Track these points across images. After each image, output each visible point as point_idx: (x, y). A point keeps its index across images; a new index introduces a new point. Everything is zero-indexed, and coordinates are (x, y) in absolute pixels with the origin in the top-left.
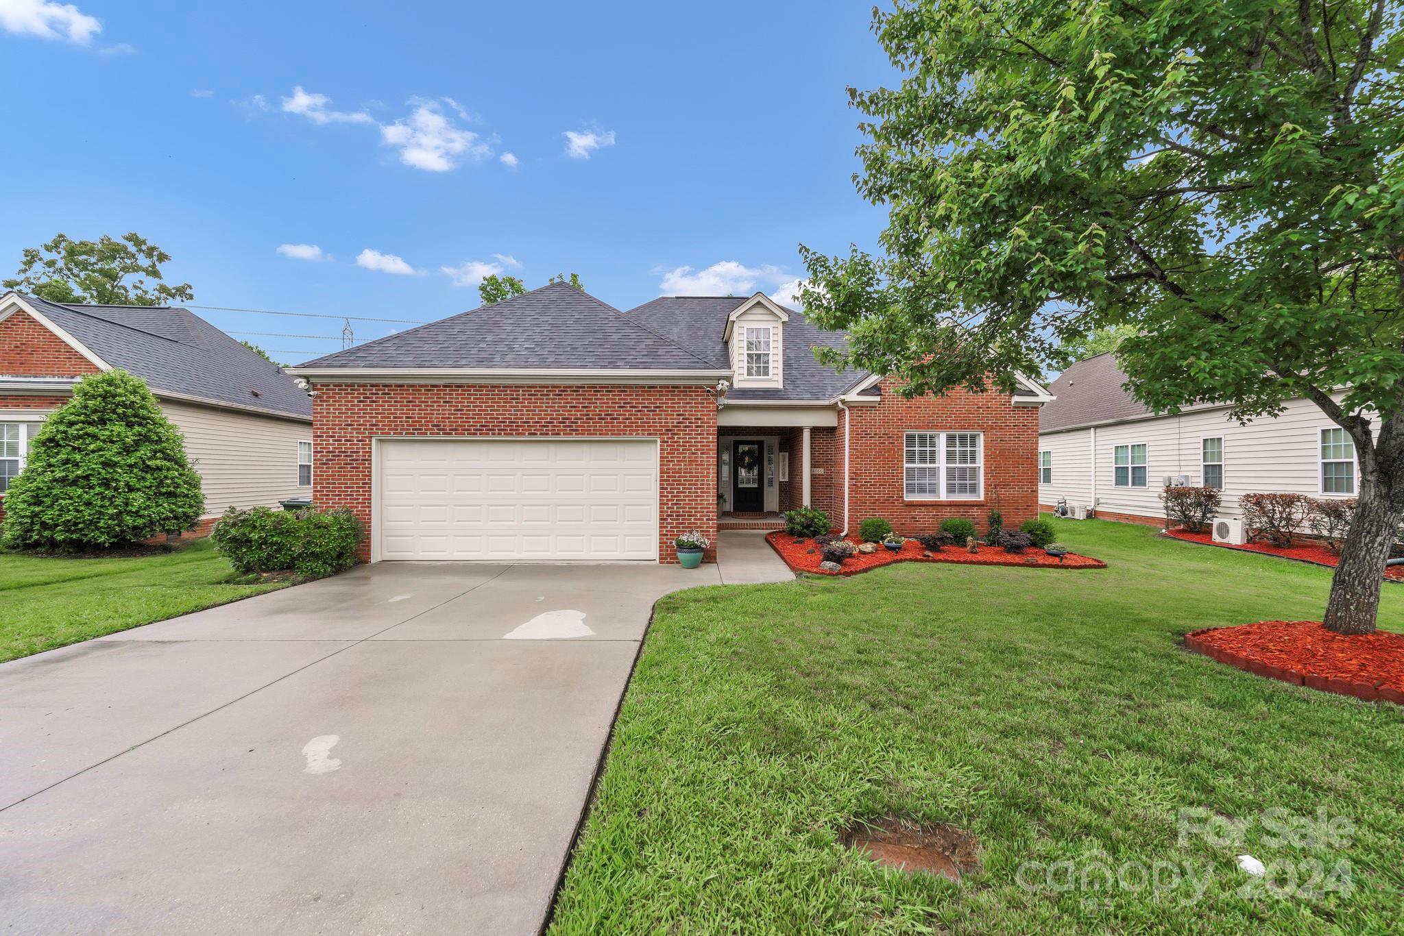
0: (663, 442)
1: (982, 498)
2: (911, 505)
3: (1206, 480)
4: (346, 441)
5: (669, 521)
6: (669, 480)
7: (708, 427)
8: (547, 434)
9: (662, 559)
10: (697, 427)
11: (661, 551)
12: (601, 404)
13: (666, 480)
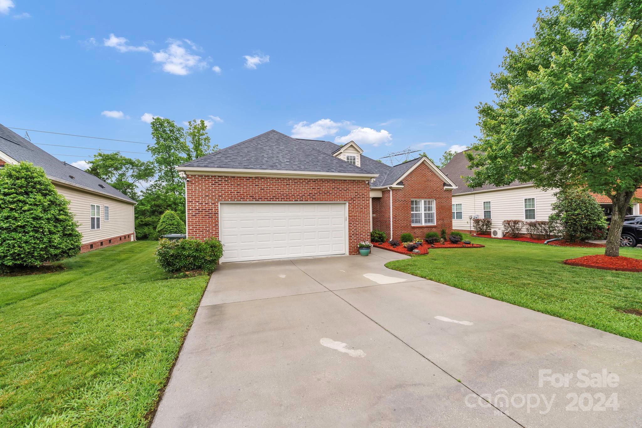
0: (349, 204)
1: (435, 224)
2: (414, 228)
3: (485, 216)
4: (205, 204)
5: (353, 237)
6: (352, 220)
7: (366, 197)
8: (303, 200)
9: (350, 253)
10: (362, 197)
11: (349, 250)
12: (325, 187)
13: (351, 220)
